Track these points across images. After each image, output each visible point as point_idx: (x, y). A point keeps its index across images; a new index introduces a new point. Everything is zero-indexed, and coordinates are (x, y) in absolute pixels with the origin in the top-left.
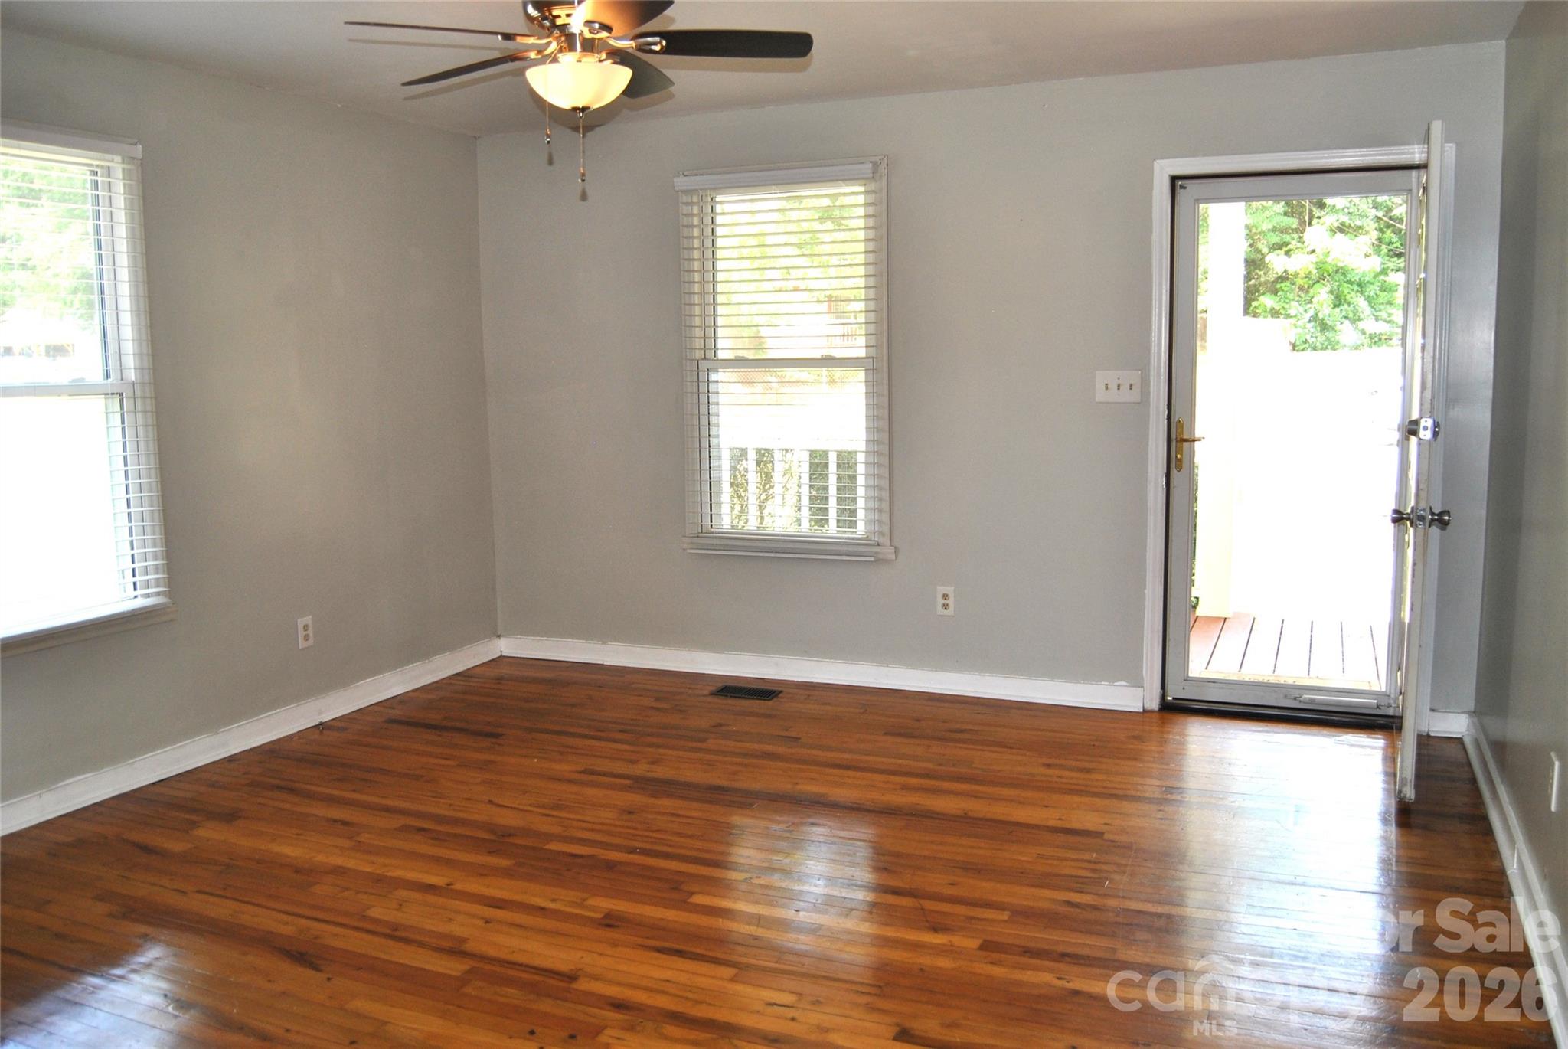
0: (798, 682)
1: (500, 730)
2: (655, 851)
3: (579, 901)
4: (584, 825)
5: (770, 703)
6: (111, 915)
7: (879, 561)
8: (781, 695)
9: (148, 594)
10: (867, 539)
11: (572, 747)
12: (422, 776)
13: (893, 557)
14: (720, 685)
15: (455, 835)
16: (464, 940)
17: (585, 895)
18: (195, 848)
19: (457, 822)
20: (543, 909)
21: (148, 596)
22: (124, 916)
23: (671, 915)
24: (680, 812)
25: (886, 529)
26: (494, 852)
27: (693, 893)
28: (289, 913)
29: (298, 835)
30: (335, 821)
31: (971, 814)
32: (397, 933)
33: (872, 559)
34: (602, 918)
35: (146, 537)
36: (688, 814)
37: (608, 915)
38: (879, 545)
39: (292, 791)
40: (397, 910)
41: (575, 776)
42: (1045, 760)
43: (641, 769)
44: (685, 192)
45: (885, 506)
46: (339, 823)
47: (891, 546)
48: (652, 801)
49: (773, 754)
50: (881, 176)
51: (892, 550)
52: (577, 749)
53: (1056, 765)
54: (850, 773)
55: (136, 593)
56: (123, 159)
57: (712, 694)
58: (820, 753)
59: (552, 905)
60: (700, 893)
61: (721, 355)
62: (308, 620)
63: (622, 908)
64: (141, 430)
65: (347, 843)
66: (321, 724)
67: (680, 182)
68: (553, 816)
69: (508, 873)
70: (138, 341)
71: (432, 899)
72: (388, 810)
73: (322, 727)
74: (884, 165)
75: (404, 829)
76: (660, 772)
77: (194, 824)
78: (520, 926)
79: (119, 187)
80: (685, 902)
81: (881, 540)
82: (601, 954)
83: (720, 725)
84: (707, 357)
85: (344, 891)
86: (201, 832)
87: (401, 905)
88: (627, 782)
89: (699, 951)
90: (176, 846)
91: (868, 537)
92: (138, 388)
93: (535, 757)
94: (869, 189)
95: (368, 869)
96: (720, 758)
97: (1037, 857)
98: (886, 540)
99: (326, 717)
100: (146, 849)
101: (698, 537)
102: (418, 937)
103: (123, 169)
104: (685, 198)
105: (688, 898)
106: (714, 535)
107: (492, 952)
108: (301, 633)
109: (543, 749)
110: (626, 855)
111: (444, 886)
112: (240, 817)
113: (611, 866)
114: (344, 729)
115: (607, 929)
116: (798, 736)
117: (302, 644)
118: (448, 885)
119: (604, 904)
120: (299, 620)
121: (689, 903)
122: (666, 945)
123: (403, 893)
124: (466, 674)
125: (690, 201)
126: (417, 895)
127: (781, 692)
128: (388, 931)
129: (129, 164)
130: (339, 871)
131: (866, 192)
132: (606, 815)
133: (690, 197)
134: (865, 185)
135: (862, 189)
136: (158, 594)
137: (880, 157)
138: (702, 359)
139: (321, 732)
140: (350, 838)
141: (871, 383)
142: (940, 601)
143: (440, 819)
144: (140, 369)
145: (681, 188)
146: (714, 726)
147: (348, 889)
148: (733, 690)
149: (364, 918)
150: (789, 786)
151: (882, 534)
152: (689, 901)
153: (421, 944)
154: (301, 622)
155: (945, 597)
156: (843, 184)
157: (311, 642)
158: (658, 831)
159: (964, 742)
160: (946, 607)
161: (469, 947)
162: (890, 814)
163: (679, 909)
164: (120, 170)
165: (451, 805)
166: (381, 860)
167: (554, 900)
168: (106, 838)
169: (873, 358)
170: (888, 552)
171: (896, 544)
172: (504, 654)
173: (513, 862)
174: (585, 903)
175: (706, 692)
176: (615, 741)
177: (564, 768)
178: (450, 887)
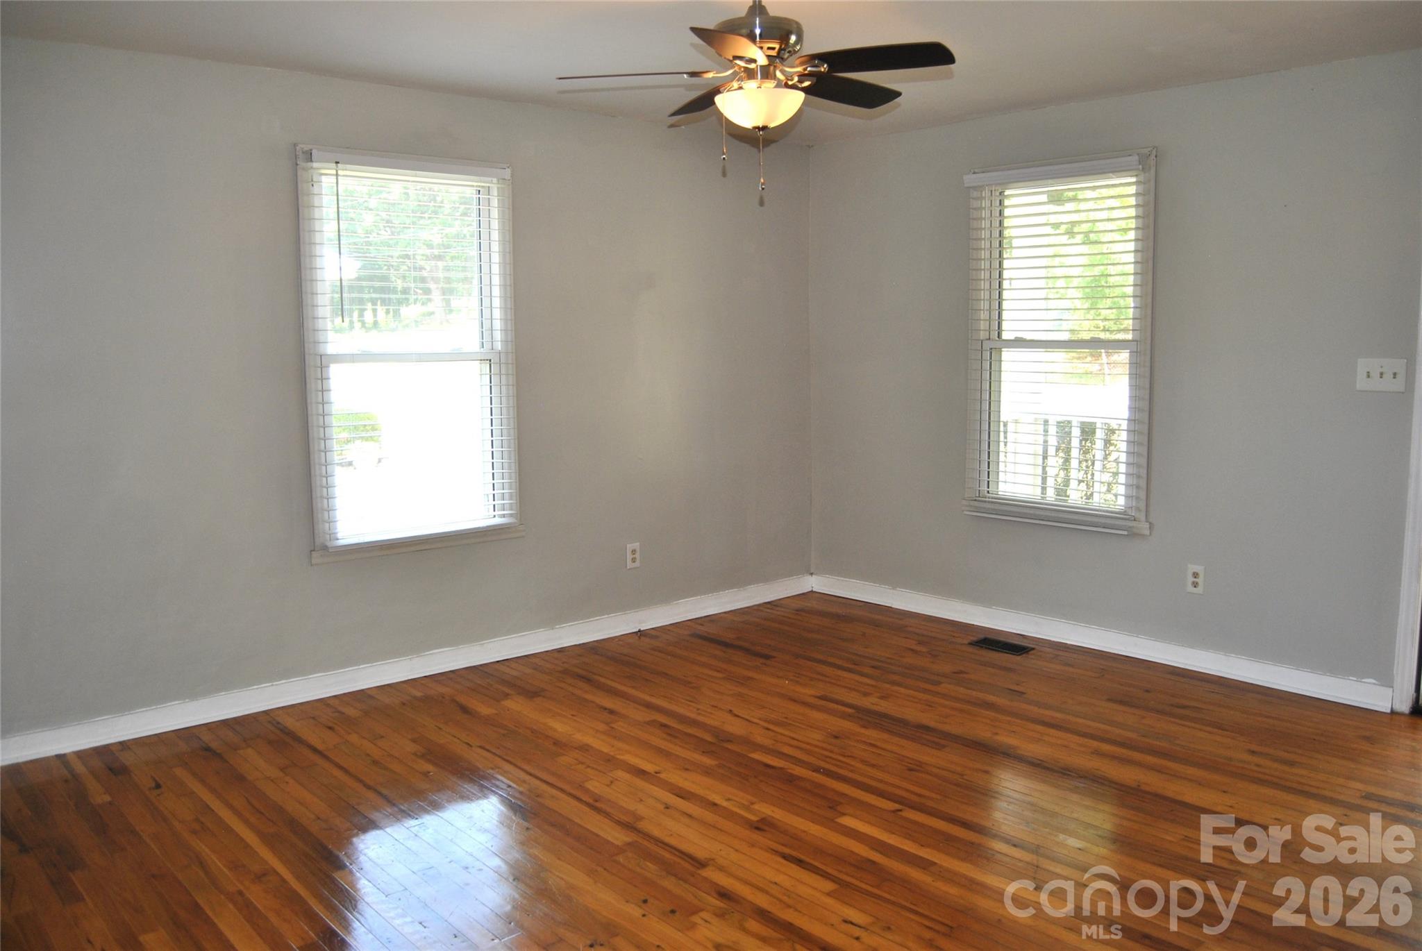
0: (1054, 642)
1: (774, 654)
2: (836, 773)
3: (746, 803)
4: (795, 743)
5: (1018, 658)
6: (415, 754)
7: (1133, 535)
8: (1032, 652)
9: (504, 515)
10: (1124, 513)
11: (823, 675)
12: (690, 683)
13: (1147, 532)
14: (982, 636)
15: (686, 734)
16: (641, 818)
17: (754, 800)
18: (496, 714)
19: (694, 723)
20: (715, 804)
21: (504, 516)
22: (423, 756)
23: (815, 830)
24: (878, 744)
25: (1142, 505)
26: (707, 752)
27: (844, 814)
28: (530, 774)
29: (573, 715)
30: (606, 709)
31: (1143, 787)
32: (598, 804)
33: (1126, 533)
34: (758, 821)
35: (504, 471)
36: (884, 746)
37: (763, 820)
38: (1135, 520)
39: (589, 681)
40: (608, 786)
41: (811, 700)
42: (1254, 747)
43: (871, 702)
44: (975, 188)
45: (1143, 483)
46: (607, 711)
47: (1147, 522)
48: (863, 731)
49: (993, 704)
50: (1150, 168)
51: (1147, 525)
52: (826, 676)
53: (1261, 753)
54: (1052, 731)
55: (495, 513)
56: (498, 181)
57: (970, 644)
58: (1036, 709)
59: (725, 804)
60: (851, 816)
61: (1005, 336)
62: (636, 545)
63: (777, 817)
64: (504, 388)
65: (602, 727)
66: (640, 631)
67: (969, 180)
68: (773, 731)
69: (707, 772)
70: (505, 320)
71: (639, 783)
72: (649, 706)
73: (640, 634)
74: (1153, 157)
75: (652, 723)
76: (884, 706)
77: (507, 696)
78: (690, 816)
79: (495, 202)
80: (832, 821)
81: (1137, 515)
82: (737, 850)
83: (961, 672)
84: (991, 337)
85: (578, 764)
86: (508, 703)
87: (612, 782)
88: (850, 711)
89: (816, 864)
90: (485, 710)
91: (1125, 512)
92: (503, 356)
93: (787, 679)
94: (1140, 180)
95: (605, 749)
96: (942, 701)
97: (1184, 840)
98: (1142, 516)
99: (644, 627)
100: (464, 709)
101: (975, 500)
102: (609, 810)
103: (498, 188)
104: (975, 194)
105: (836, 818)
106: (987, 499)
107: (656, 832)
108: (629, 556)
109: (799, 674)
110: (810, 772)
111: (653, 773)
112: (540, 696)
113: (791, 779)
114: (656, 637)
115: (756, 831)
116: (1024, 691)
117: (630, 565)
118: (656, 773)
119: (766, 810)
120: (628, 546)
121: (836, 822)
122: (794, 853)
123: (620, 774)
124: (775, 604)
125: (979, 195)
126: (627, 776)
127: (1033, 649)
128: (590, 801)
129: (501, 184)
130: (584, 748)
131: (1137, 183)
132: (815, 737)
133: (980, 193)
134: (1136, 176)
135: (1134, 180)
136: (511, 515)
137: (1149, 149)
138: (987, 339)
139: (639, 637)
140: (607, 724)
141: (1134, 364)
142: (1191, 579)
143: (683, 719)
144: (505, 342)
145: (971, 185)
146: (955, 673)
147: (582, 763)
148: (992, 642)
149: (581, 787)
150: (988, 735)
151: (1138, 509)
152: (836, 820)
153: (607, 815)
154: (630, 547)
155: (1195, 575)
156: (1114, 176)
157: (637, 564)
158: (848, 756)
159: (1182, 717)
160: (1195, 585)
161: (641, 825)
162: (1065, 774)
163: (822, 824)
164: (496, 189)
165: (698, 709)
166: (620, 745)
167: (729, 800)
168: (443, 697)
169: (1137, 341)
170: (1144, 527)
171: (1151, 520)
172: (814, 590)
173: (717, 763)
174: (752, 807)
175: (966, 642)
176: (862, 675)
177: (806, 692)
178: (658, 775)
